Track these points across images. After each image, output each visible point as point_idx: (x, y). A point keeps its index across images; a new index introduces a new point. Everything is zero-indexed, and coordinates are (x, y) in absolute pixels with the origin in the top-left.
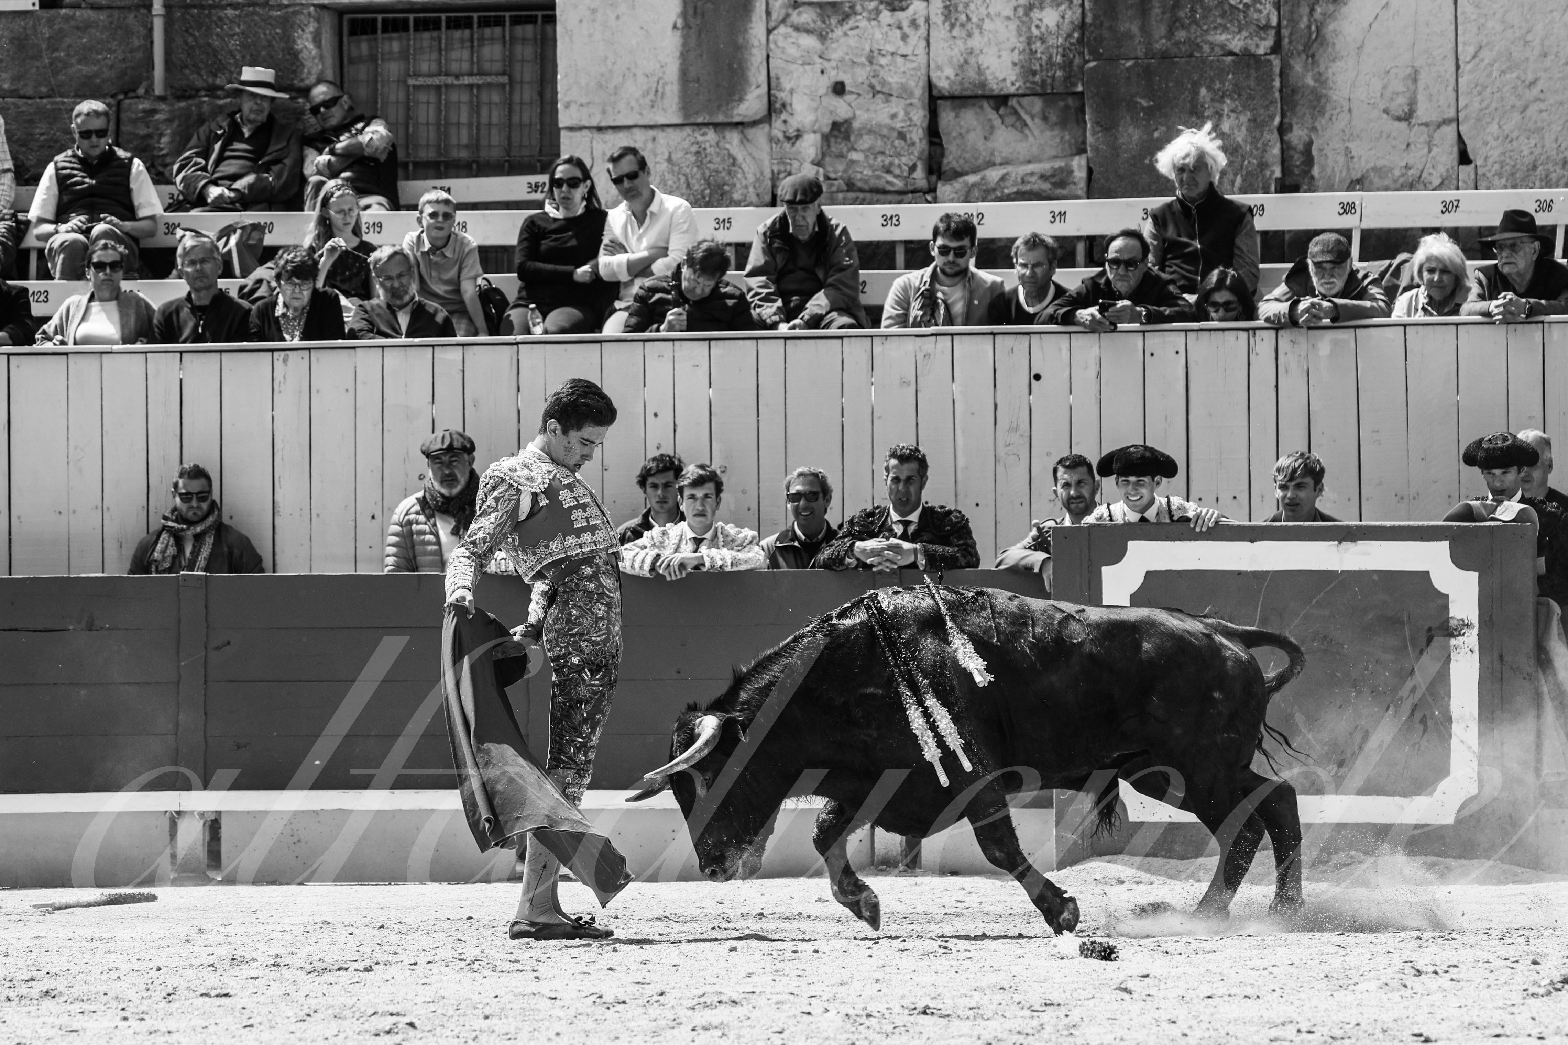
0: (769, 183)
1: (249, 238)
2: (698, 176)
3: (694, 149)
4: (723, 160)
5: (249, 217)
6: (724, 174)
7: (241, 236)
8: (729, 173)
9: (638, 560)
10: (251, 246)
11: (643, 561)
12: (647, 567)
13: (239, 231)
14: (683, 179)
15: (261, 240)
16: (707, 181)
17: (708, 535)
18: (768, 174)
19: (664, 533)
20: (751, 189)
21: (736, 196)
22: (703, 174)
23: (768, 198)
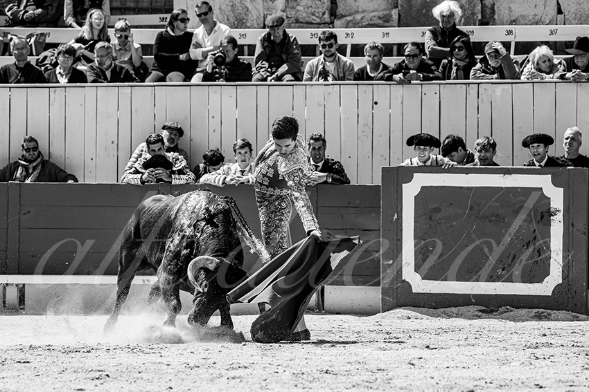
0: (263, 19)
1: (39, 39)
2: (232, 15)
3: (231, 4)
4: (243, 9)
5: (39, 30)
6: (243, 15)
7: (36, 38)
8: (245, 14)
10: (40, 43)
11: (219, 180)
12: (221, 182)
13: (35, 36)
14: (226, 17)
15: (45, 40)
16: (236, 18)
17: (247, 169)
18: (262, 15)
19: (229, 168)
20: (255, 21)
21: (248, 25)
22: (235, 15)
23: (262, 25)
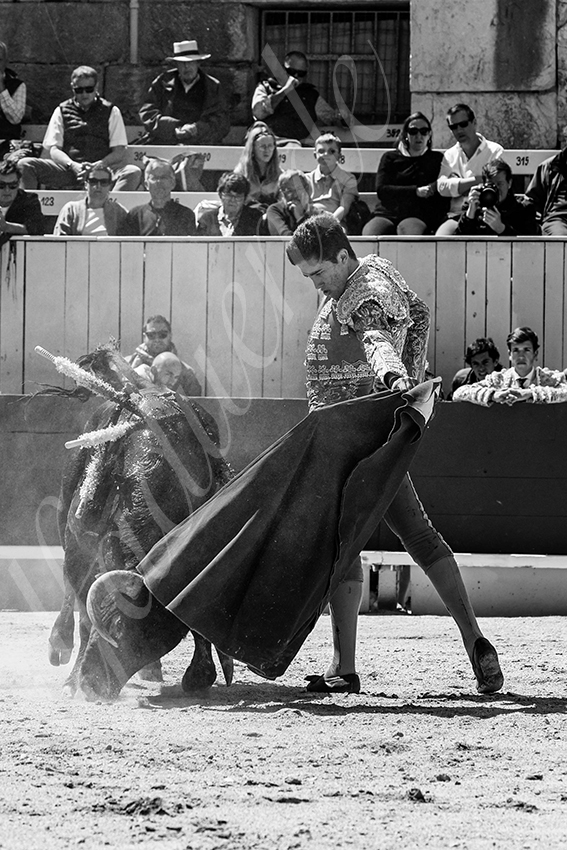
0: (555, 134)
1: (193, 163)
2: (506, 128)
3: (504, 109)
4: (524, 116)
5: (193, 149)
6: (524, 126)
7: (188, 162)
8: (528, 126)
9: (480, 394)
10: (195, 169)
11: (483, 395)
12: (485, 400)
13: (186, 159)
14: (496, 129)
15: (202, 165)
16: (512, 131)
17: (529, 376)
18: (555, 127)
19: (500, 377)
20: (543, 138)
21: (532, 142)
22: (510, 126)
23: (554, 144)
